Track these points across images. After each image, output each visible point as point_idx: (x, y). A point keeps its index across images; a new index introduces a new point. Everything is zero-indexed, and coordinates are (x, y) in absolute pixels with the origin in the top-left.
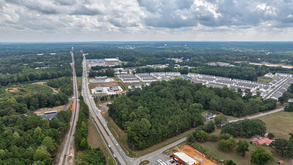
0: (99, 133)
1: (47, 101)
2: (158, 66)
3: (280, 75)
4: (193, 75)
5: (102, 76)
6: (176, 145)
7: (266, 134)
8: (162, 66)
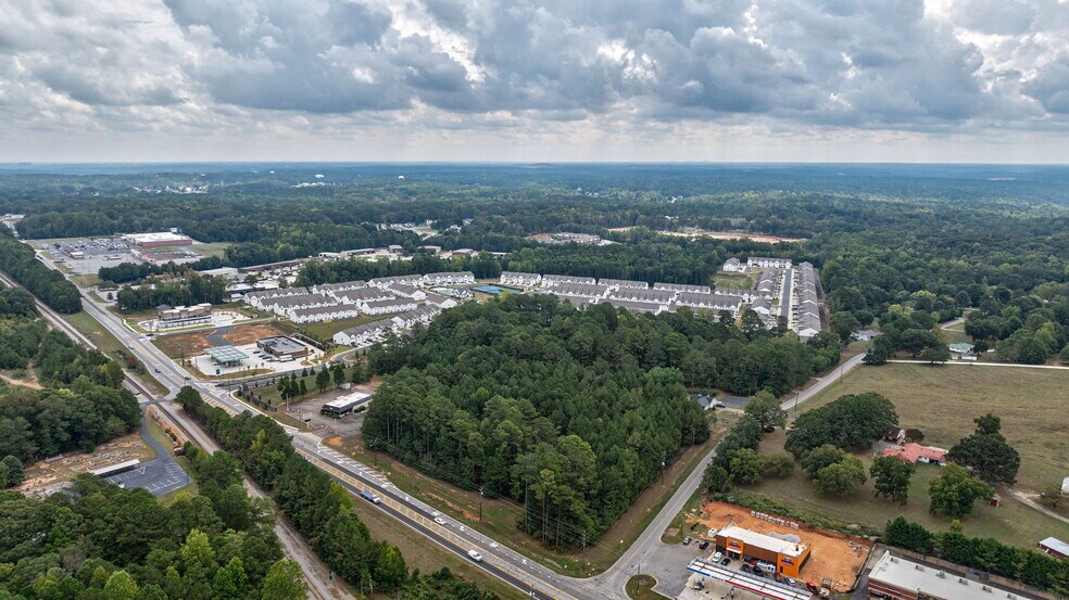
0: (391, 519)
1: (67, 424)
2: (362, 253)
3: (760, 263)
4: (521, 280)
5: (187, 305)
6: (680, 508)
7: (902, 433)
8: (377, 253)
